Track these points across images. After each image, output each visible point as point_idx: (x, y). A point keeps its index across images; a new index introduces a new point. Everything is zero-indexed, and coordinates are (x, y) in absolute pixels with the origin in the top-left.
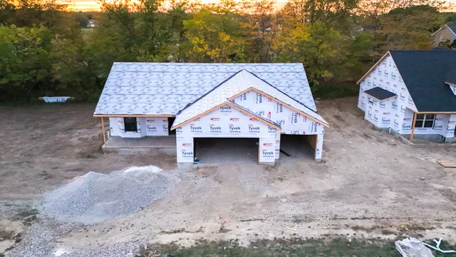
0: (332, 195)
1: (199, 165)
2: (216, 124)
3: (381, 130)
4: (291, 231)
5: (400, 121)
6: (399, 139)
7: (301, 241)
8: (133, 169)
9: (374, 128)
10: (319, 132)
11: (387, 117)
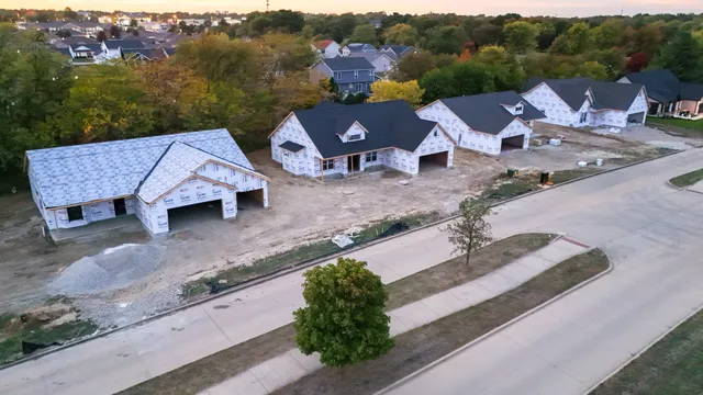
0: (286, 227)
1: (173, 232)
2: (185, 194)
3: (299, 177)
4: (273, 251)
5: (312, 167)
6: (314, 181)
7: (281, 254)
8: (109, 251)
9: (294, 176)
10: (264, 186)
11: (302, 166)
